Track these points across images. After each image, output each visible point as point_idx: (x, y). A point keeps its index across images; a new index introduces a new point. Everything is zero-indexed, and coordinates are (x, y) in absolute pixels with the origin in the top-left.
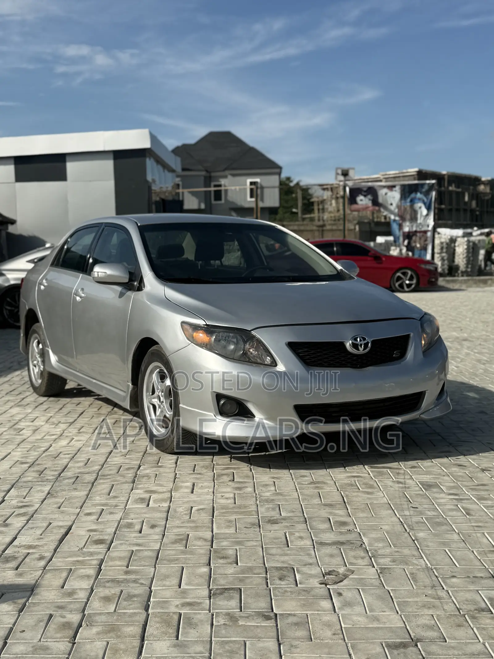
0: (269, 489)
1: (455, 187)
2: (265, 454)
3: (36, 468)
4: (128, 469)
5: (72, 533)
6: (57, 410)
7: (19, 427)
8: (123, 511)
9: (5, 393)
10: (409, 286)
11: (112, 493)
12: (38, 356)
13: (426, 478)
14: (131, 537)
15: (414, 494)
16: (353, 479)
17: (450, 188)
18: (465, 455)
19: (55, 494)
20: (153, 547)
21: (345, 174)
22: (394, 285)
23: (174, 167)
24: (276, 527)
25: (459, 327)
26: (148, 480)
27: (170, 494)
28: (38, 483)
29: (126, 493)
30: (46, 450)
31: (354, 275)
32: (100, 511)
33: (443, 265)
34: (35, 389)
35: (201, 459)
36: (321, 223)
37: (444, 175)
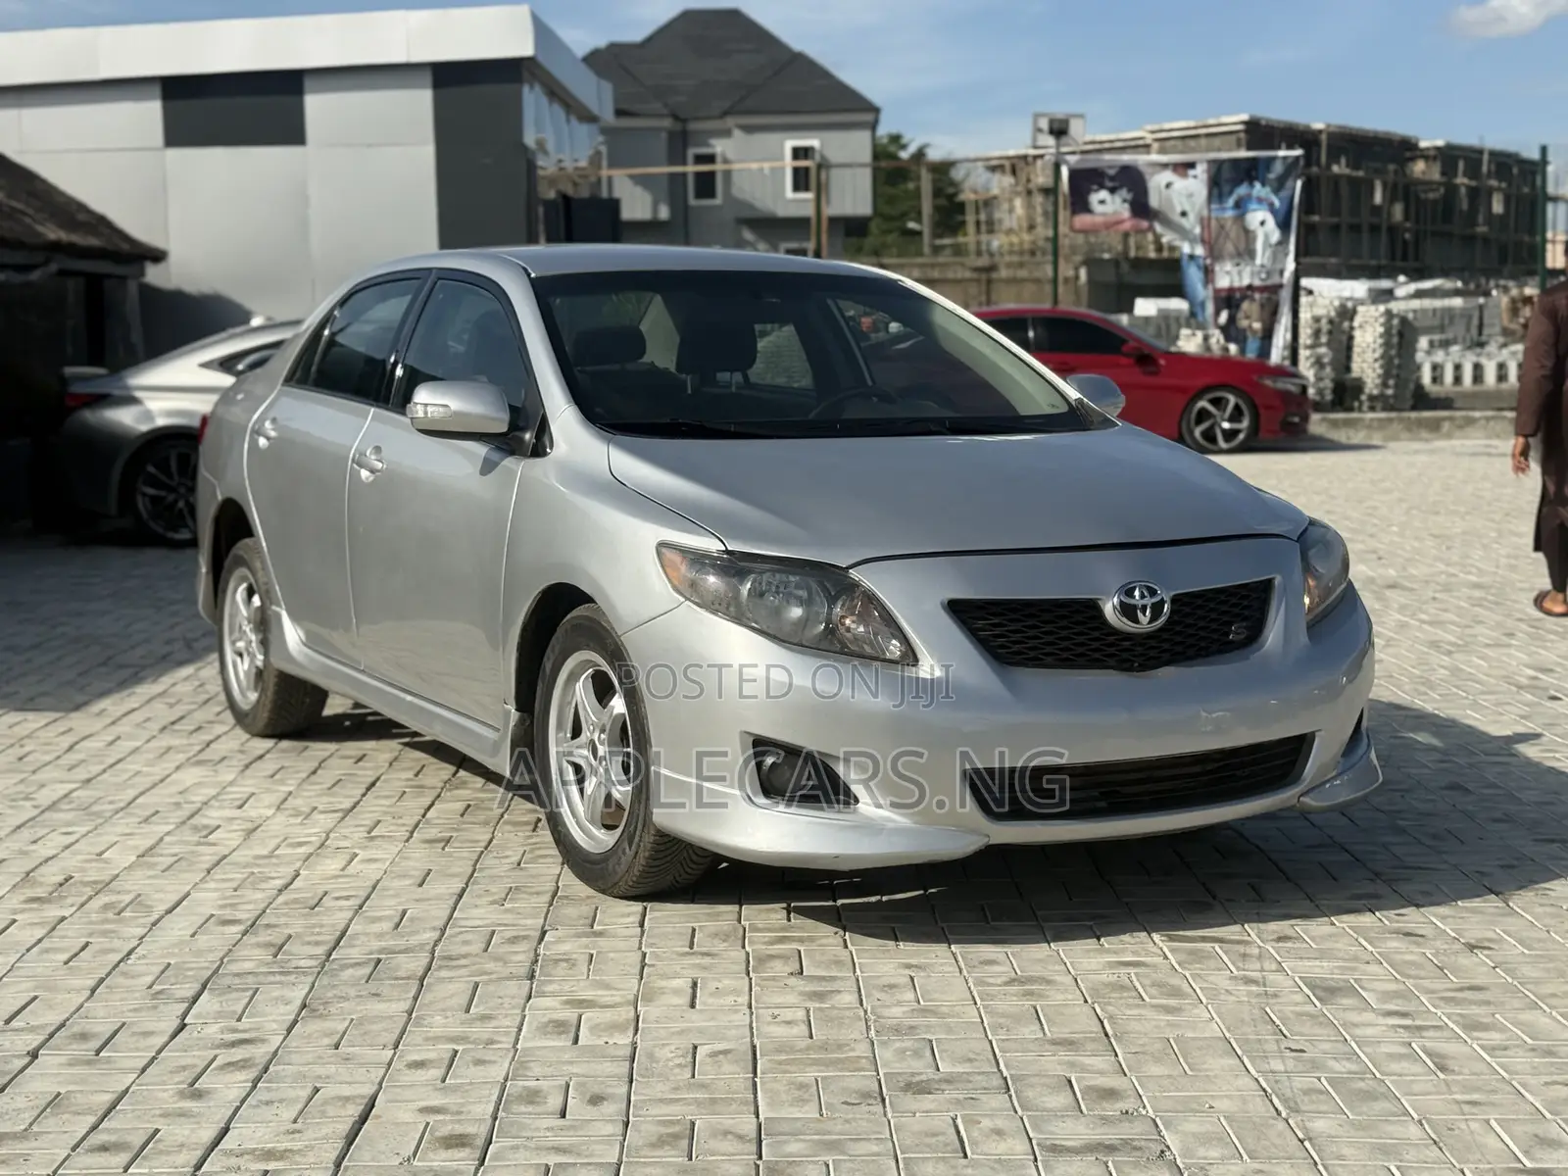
0: (899, 997)
1: (1348, 166)
2: (880, 901)
3: (264, 937)
4: (514, 940)
5: (378, 1117)
6: (304, 775)
7: (205, 821)
8: (511, 1054)
9: (160, 726)
10: (1230, 435)
11: (476, 1007)
12: (247, 628)
13: (1321, 969)
14: (537, 1129)
15: (1292, 1012)
16: (1124, 970)
17: (1335, 169)
18: (1418, 906)
19: (322, 1007)
20: (600, 1156)
21: (1059, 130)
22: (1191, 433)
23: (595, 109)
24: (927, 1102)
25: (1374, 552)
26: (570, 972)
27: (632, 1008)
28: (271, 978)
29: (514, 1008)
30: (286, 886)
31: (1112, 414)
32: (449, 1055)
33: (1319, 379)
34: (241, 718)
35: (708, 914)
36: (983, 261)
37: (1320, 132)
